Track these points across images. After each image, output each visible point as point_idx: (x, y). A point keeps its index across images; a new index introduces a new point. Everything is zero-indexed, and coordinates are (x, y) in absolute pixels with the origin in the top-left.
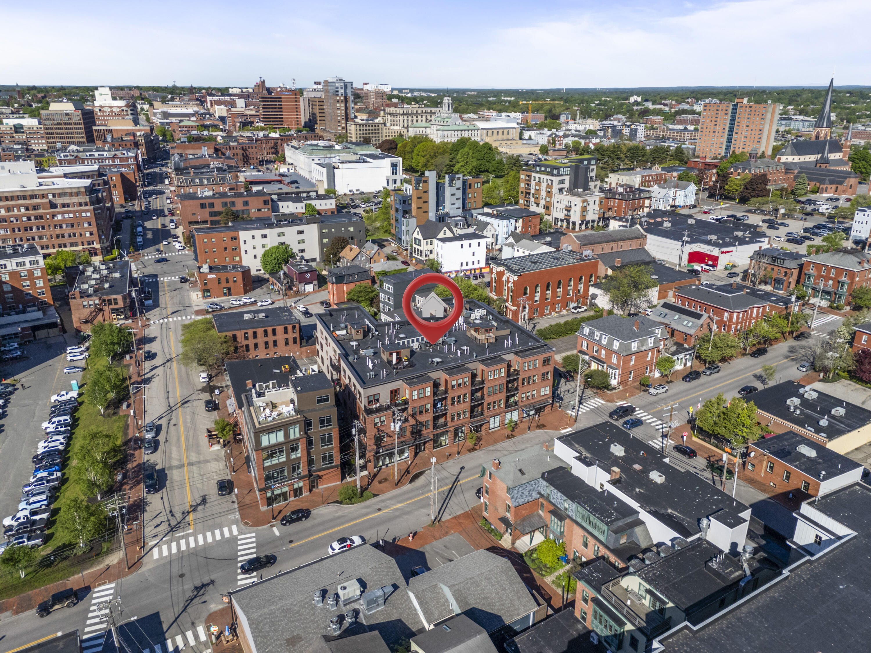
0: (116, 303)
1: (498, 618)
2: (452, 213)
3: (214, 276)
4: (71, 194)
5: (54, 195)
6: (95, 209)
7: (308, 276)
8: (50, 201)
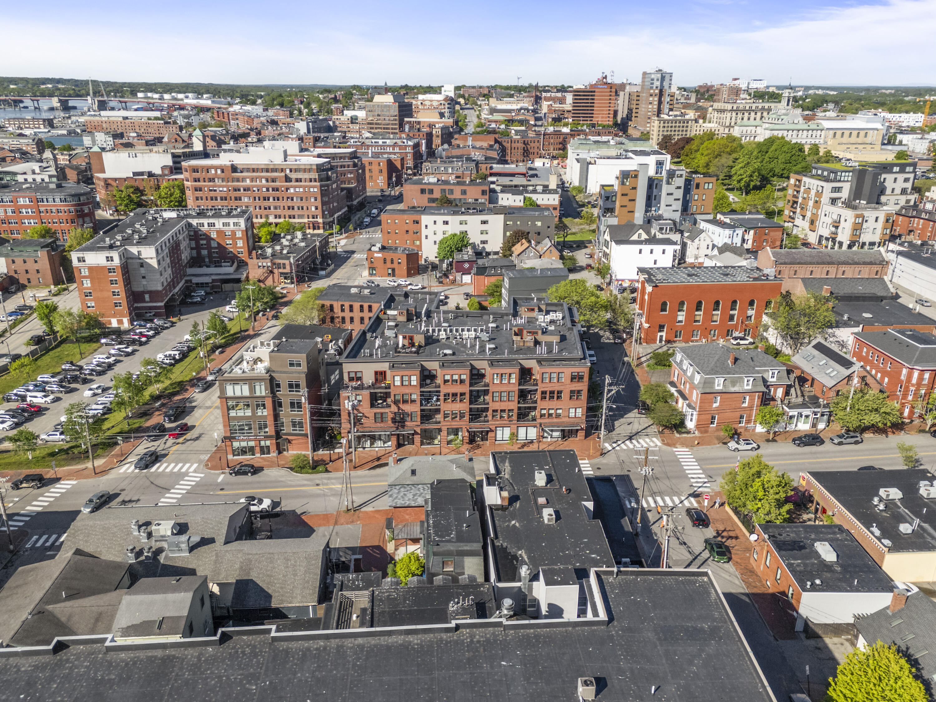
0: (284, 268)
1: (269, 597)
2: (666, 216)
3: (380, 255)
4: (305, 170)
5: (291, 171)
6: (321, 186)
7: (467, 266)
8: (286, 175)
